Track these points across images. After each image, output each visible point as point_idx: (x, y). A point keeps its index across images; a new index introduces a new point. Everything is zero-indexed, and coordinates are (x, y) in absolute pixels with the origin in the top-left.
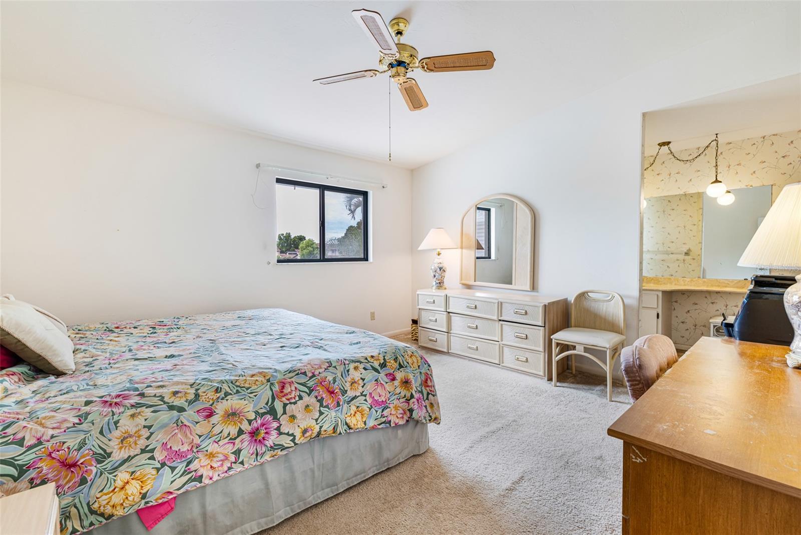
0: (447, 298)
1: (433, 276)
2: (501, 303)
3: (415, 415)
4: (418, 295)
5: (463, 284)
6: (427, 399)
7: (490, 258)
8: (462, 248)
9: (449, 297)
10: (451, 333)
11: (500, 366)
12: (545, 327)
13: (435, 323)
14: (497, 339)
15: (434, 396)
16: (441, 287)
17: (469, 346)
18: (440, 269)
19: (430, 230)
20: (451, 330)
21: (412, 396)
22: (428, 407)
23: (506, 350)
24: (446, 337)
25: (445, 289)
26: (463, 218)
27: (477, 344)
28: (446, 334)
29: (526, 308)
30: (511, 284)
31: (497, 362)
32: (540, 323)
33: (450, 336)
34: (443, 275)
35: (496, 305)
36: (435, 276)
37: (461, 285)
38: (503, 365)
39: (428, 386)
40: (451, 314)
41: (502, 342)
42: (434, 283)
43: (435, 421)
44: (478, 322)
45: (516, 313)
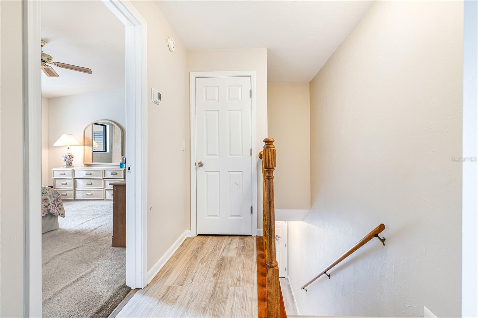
0: (73, 171)
1: (64, 160)
2: (105, 171)
3: (50, 211)
4: (53, 171)
5: (85, 164)
6: (58, 206)
7: (106, 152)
8: (84, 145)
9: (75, 170)
10: (76, 189)
11: (104, 200)
12: (124, 179)
13: (66, 185)
14: (102, 188)
15: (61, 205)
16: (70, 166)
17: (87, 193)
18: (70, 156)
19: (62, 135)
20: (76, 187)
21: (49, 204)
22: (58, 209)
23: (107, 192)
24: (73, 192)
25: (73, 167)
26: (85, 130)
27: (92, 192)
28: (73, 190)
29: (116, 172)
30: (112, 162)
31: (103, 198)
32: (122, 178)
33: (76, 191)
34: (71, 159)
35: (102, 171)
36: (66, 160)
37: (84, 165)
38: (106, 199)
39: (58, 202)
40: (76, 179)
41: (105, 189)
42: (65, 164)
43: (62, 215)
44: (92, 181)
45: (112, 174)
